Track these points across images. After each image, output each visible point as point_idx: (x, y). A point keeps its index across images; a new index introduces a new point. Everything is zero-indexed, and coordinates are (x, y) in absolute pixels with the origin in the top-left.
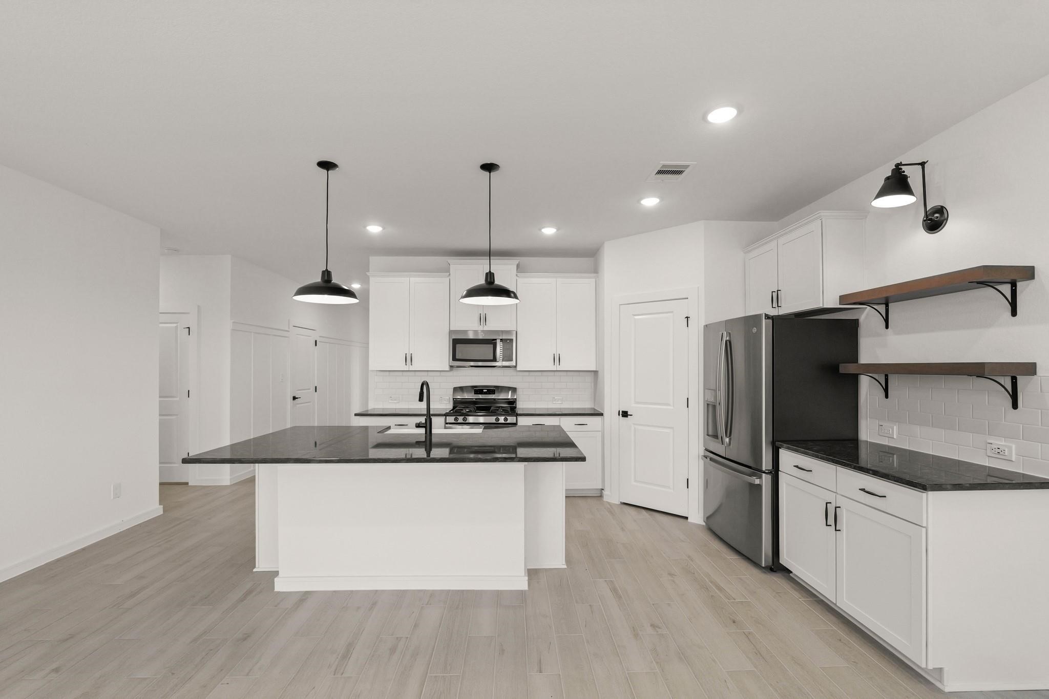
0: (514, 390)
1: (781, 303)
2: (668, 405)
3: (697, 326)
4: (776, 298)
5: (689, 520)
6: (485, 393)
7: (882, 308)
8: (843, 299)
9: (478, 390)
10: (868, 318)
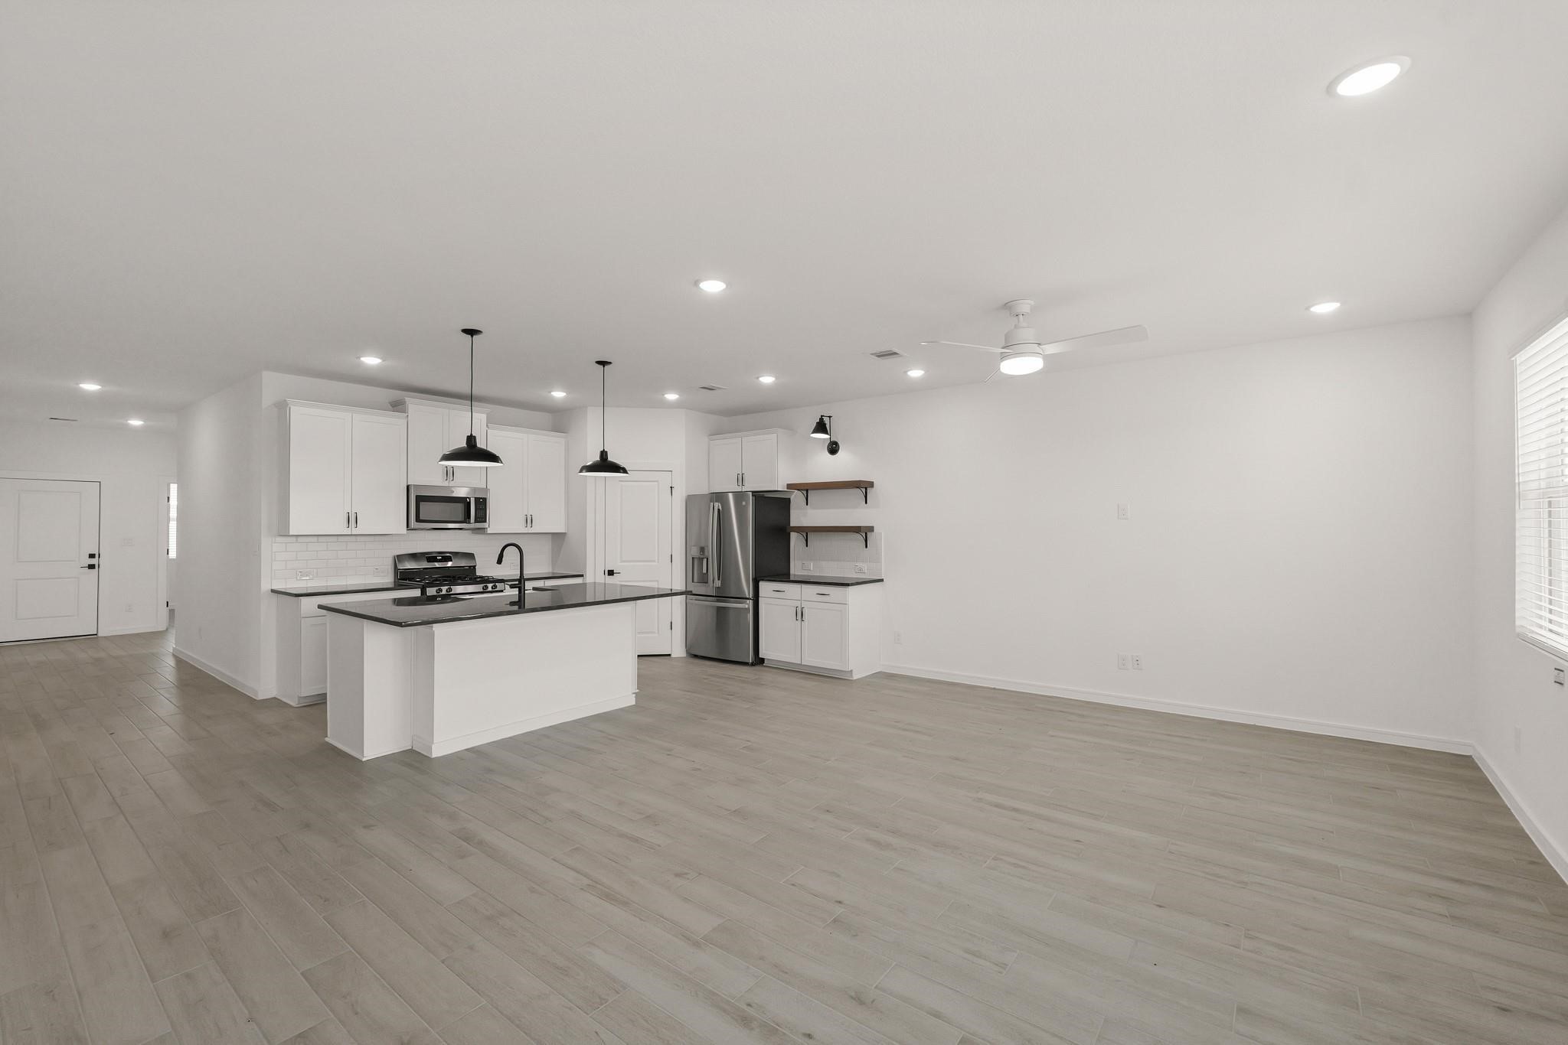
0: (471, 556)
1: (745, 483)
2: (654, 561)
3: (680, 495)
4: (741, 479)
5: (673, 656)
6: (440, 561)
7: (805, 492)
8: (789, 486)
9: (431, 557)
10: (796, 498)
